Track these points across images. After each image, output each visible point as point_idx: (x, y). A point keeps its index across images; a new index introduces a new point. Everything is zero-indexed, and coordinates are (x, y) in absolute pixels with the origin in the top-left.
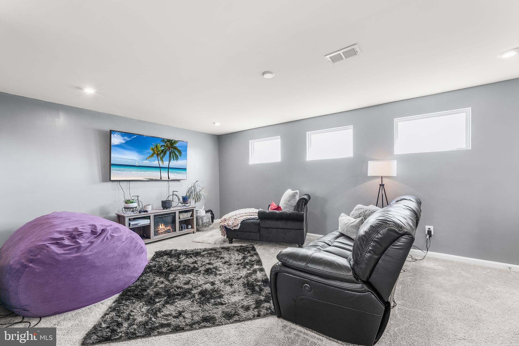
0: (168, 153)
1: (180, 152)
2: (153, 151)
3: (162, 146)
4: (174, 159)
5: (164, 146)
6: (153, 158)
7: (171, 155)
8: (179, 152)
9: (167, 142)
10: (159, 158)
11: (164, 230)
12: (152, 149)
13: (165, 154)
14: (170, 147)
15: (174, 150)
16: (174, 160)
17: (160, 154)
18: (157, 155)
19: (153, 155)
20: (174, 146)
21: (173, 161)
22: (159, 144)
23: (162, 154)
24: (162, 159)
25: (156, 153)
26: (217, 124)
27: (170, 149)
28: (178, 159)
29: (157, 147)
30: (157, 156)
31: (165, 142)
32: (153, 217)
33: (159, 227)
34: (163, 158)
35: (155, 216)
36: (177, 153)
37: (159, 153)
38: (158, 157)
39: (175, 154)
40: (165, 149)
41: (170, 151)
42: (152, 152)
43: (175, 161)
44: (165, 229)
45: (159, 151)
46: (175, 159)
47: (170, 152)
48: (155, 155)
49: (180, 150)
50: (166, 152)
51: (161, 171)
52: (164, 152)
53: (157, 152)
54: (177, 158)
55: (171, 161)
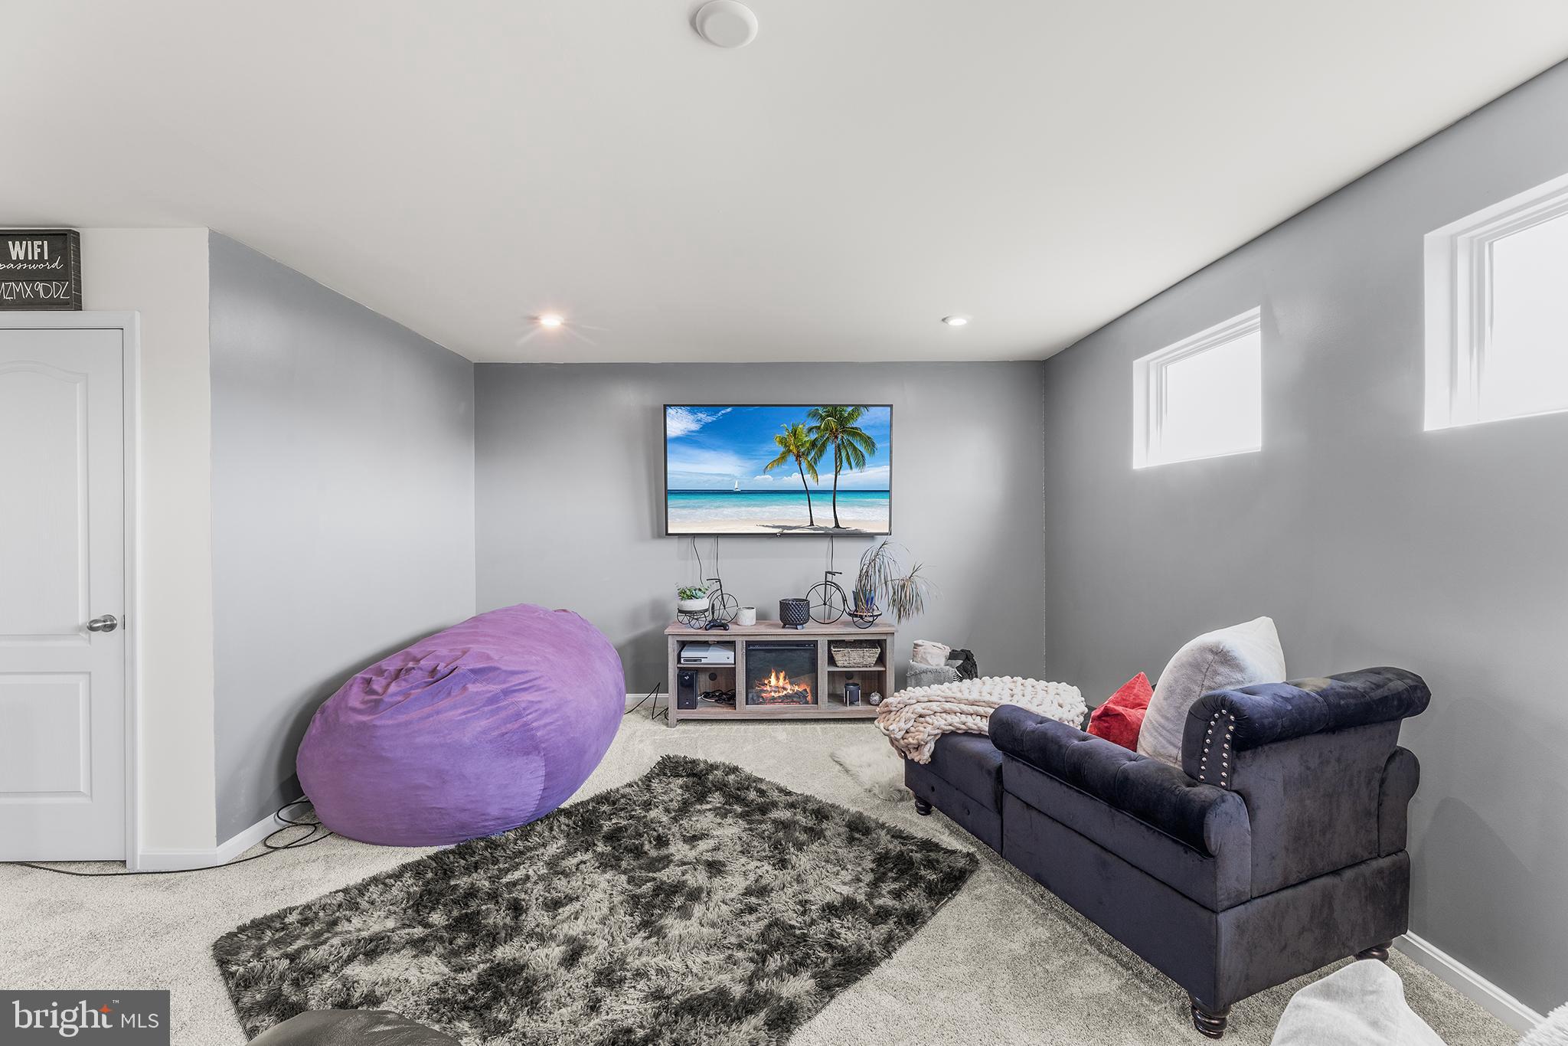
0: (831, 449)
1: (869, 443)
2: (786, 446)
3: (810, 430)
4: (850, 464)
5: (819, 428)
6: (785, 467)
7: (840, 454)
8: (866, 442)
9: (828, 416)
10: (804, 465)
11: (785, 692)
12: (781, 442)
13: (821, 451)
14: (836, 430)
15: (851, 439)
16: (851, 468)
17: (806, 453)
18: (798, 456)
19: (783, 458)
20: (849, 425)
21: (849, 471)
22: (801, 426)
23: (813, 453)
24: (812, 468)
25: (795, 451)
26: (957, 322)
27: (836, 437)
28: (864, 464)
29: (795, 434)
30: (797, 460)
31: (821, 416)
32: (743, 645)
33: (766, 682)
34: (815, 463)
35: (748, 644)
36: (861, 447)
37: (803, 450)
38: (800, 464)
39: (855, 449)
40: (822, 436)
41: (839, 441)
42: (782, 449)
43: (855, 470)
44: (789, 691)
45: (802, 445)
46: (853, 464)
47: (839, 445)
48: (792, 458)
49: (869, 438)
50: (824, 445)
51: (811, 502)
52: (818, 447)
53: (797, 447)
54: (861, 462)
55: (841, 472)
